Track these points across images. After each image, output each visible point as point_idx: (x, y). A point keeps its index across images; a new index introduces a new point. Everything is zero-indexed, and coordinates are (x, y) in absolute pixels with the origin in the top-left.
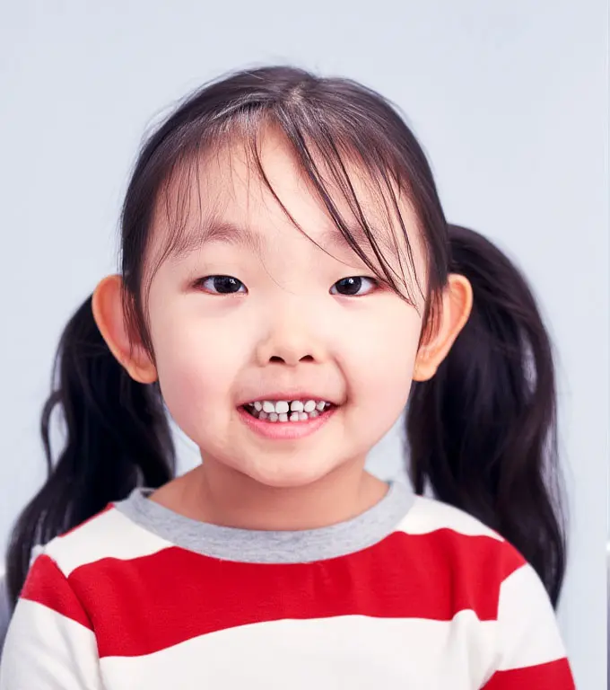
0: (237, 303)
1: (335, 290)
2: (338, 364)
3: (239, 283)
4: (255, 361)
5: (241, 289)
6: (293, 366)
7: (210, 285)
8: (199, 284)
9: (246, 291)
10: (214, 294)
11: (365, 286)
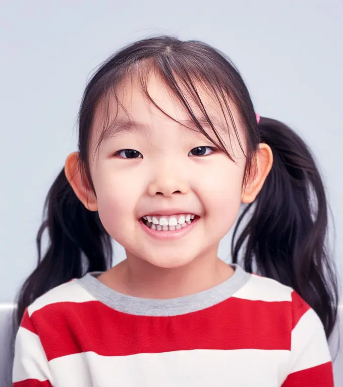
0: (137, 163)
1: (191, 154)
2: (195, 192)
3: (138, 153)
4: (147, 194)
5: (140, 156)
6: (168, 197)
7: (123, 154)
8: (117, 154)
9: (142, 157)
10: (125, 158)
11: (208, 151)
